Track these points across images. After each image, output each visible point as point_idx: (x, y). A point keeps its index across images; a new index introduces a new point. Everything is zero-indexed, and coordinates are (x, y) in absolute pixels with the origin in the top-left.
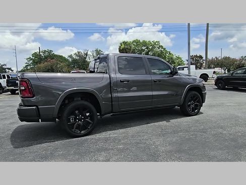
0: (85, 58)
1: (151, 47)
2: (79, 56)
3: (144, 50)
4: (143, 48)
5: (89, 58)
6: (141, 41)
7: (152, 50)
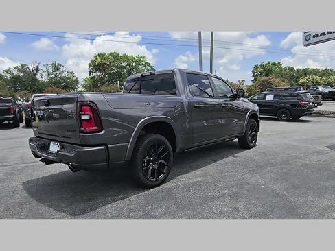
0: (35, 75)
1: (134, 64)
2: (24, 71)
3: (124, 67)
4: (124, 64)
5: (41, 75)
6: (121, 55)
7: (136, 67)
